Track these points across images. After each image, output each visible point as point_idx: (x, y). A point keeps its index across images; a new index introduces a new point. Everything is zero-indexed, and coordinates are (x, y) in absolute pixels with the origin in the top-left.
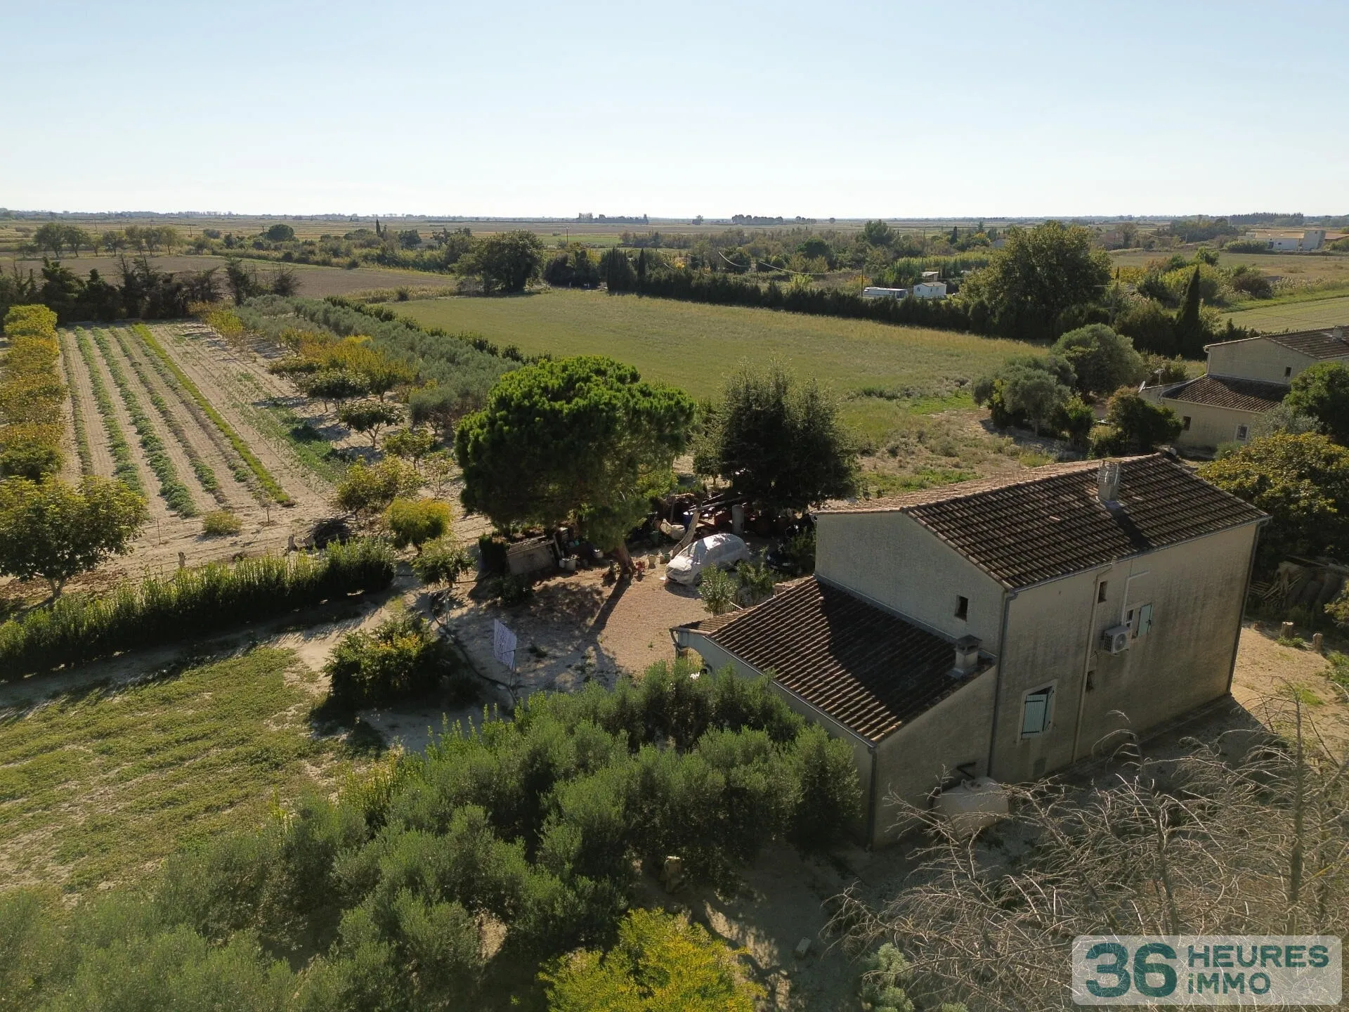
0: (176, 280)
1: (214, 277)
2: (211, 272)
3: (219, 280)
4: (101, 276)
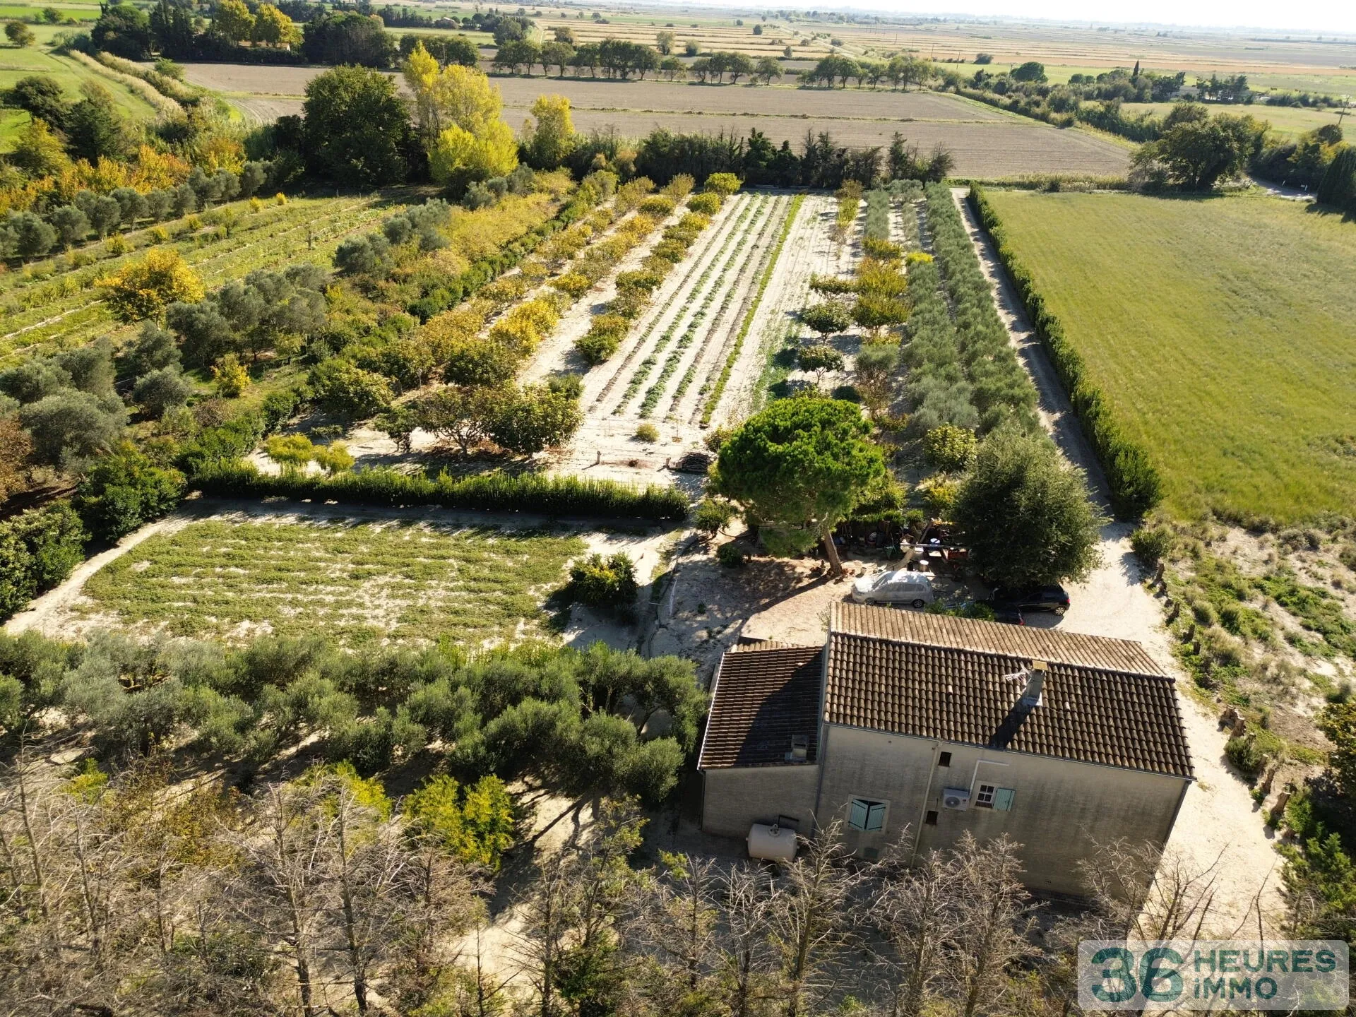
0: (848, 155)
1: (878, 154)
2: (876, 150)
3: (881, 158)
4: (791, 147)
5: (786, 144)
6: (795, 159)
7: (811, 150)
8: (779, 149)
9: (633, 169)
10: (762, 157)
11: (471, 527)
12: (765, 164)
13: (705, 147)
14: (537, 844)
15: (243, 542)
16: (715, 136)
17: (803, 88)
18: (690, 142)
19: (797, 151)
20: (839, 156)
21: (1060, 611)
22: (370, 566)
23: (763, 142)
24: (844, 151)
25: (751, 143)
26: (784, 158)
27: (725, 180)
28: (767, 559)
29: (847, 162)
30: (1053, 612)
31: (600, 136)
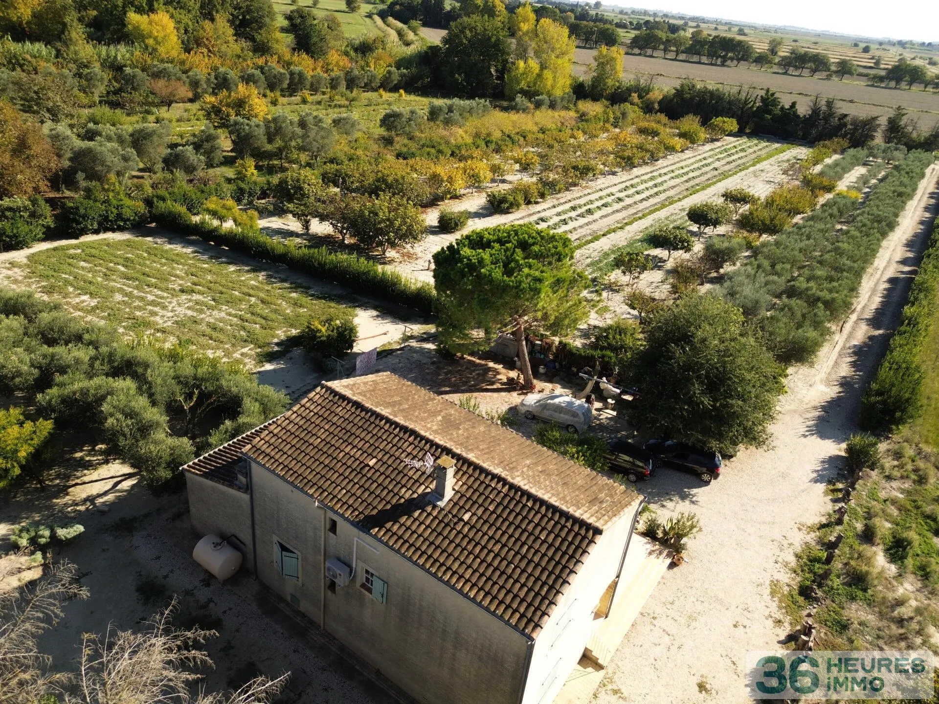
0: (848, 120)
1: (877, 122)
2: (875, 119)
3: (879, 125)
4: (797, 107)
5: (793, 105)
6: (798, 116)
7: (815, 111)
8: (787, 107)
9: (656, 106)
10: (769, 112)
11: (291, 283)
12: (769, 117)
13: (723, 98)
14: (70, 490)
15: (146, 255)
16: (735, 90)
17: (872, 86)
18: (711, 93)
19: (803, 110)
20: (839, 119)
21: (706, 477)
22: (200, 287)
23: (774, 100)
24: (846, 116)
25: (763, 100)
26: (790, 115)
27: (724, 122)
28: (483, 362)
29: (845, 125)
30: (698, 475)
31: (642, 81)
